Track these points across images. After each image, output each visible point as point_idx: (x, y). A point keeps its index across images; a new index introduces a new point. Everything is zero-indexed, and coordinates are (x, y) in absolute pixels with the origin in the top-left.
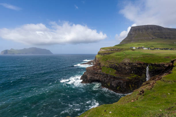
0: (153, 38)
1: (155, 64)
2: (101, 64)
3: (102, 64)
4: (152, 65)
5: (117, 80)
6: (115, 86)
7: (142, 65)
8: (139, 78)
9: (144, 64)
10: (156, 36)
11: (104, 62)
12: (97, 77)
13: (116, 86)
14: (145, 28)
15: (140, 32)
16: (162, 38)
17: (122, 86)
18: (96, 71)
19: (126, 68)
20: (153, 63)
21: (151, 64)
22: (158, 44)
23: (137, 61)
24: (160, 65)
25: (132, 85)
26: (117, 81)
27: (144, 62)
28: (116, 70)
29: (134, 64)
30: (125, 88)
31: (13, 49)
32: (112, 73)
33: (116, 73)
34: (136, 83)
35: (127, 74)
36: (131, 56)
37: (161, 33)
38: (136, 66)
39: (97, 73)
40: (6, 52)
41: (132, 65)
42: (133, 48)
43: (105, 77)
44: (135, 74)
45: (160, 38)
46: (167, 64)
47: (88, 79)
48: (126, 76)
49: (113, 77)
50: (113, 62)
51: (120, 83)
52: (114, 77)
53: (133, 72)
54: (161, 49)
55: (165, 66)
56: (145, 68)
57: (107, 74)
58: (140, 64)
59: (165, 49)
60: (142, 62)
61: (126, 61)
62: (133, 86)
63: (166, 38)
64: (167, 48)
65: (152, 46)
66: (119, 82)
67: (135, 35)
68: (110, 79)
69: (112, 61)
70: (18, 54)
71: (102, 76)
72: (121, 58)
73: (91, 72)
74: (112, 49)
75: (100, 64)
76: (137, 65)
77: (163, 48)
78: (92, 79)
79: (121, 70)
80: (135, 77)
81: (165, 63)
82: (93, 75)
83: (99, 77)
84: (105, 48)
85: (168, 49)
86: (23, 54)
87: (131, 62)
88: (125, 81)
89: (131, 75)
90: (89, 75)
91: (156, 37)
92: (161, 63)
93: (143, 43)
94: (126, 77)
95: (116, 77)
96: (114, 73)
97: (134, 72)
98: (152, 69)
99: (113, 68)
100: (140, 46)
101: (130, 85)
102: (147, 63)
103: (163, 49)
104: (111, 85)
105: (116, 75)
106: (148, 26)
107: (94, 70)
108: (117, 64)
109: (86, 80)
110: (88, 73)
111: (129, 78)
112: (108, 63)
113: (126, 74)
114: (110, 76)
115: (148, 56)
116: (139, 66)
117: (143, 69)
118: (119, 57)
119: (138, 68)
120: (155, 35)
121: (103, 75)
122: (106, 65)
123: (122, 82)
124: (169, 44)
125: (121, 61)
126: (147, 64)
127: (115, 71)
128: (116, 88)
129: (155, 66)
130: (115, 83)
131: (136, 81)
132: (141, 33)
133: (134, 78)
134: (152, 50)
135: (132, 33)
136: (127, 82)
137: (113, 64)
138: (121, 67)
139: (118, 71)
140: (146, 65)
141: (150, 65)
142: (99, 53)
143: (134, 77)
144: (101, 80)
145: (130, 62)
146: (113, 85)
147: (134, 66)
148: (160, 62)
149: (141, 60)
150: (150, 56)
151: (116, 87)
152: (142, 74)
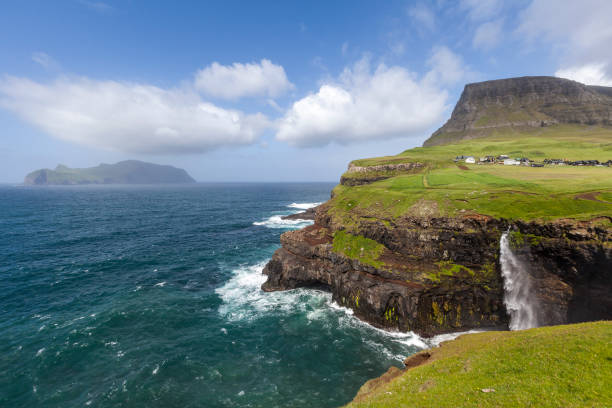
0: (543, 125)
1: (534, 225)
2: (334, 220)
3: (337, 221)
4: (522, 227)
5: (385, 282)
6: (378, 306)
7: (484, 228)
8: (470, 277)
9: (491, 222)
10: (555, 117)
11: (343, 214)
12: (317, 269)
13: (381, 309)
14: (515, 90)
15: (498, 102)
16: (577, 122)
17: (405, 307)
18: (313, 249)
19: (422, 236)
20: (528, 222)
21: (519, 224)
22: (559, 146)
23: (463, 210)
24: (551, 227)
25: (443, 305)
26: (387, 286)
27: (491, 214)
28: (383, 246)
29: (452, 225)
30: (415, 314)
31: (64, 167)
32: (371, 255)
33: (382, 258)
34: (458, 298)
35: (425, 261)
36: (443, 191)
37: (574, 105)
38: (459, 230)
39: (315, 256)
40: (42, 176)
41: (444, 226)
42: (468, 161)
43: (345, 272)
44: (456, 262)
45: (570, 122)
46: (581, 225)
47: (285, 275)
48: (419, 269)
49: (371, 271)
50: (375, 216)
51: (395, 295)
52: (376, 274)
53: (449, 253)
54: (571, 164)
55: (573, 232)
56: (493, 240)
57: (350, 262)
58: (476, 223)
59: (584, 163)
60: (484, 214)
61: (424, 211)
62: (446, 307)
63: (591, 123)
64: (592, 159)
65: (539, 154)
66: (392, 293)
67: (479, 114)
68: (360, 280)
69: (372, 213)
70: (80, 183)
71: (332, 265)
72: (404, 199)
73: (297, 251)
74: (391, 166)
75: (328, 220)
76: (462, 226)
77: (578, 159)
78: (299, 277)
79: (404, 245)
80: (453, 272)
81: (572, 222)
82: (303, 263)
83: (322, 270)
84: (366, 161)
85: (598, 163)
86: (96, 182)
87: (442, 213)
88: (416, 290)
89: (440, 264)
90: (290, 262)
91: (555, 121)
92: (556, 220)
93: (506, 143)
94: (421, 271)
95: (382, 273)
96: (377, 256)
97: (453, 253)
98: (521, 245)
99: (373, 237)
100: (494, 154)
101: (435, 305)
102: (502, 219)
103: (576, 164)
104: (363, 301)
105: (384, 264)
106: (525, 80)
107: (306, 244)
108: (386, 224)
109: (276, 279)
110: (286, 255)
111: (432, 277)
112: (355, 217)
113: (420, 260)
114: (361, 267)
115: (510, 192)
116: (471, 231)
117: (488, 244)
118: (400, 193)
119: (466, 238)
120: (551, 115)
121: (337, 261)
122: (350, 226)
123: (403, 293)
124: (601, 146)
125: (403, 211)
126: (502, 225)
127: (381, 248)
128: (383, 316)
129: (534, 233)
130: (379, 295)
131: (458, 289)
132: (501, 104)
133: (450, 277)
134: (536, 166)
135: (468, 108)
136: (422, 293)
137: (373, 220)
138: (403, 235)
139: (392, 249)
140: (500, 228)
141: (516, 227)
142: (344, 180)
143: (451, 274)
144: (330, 283)
145: (436, 217)
146: (371, 301)
147: (451, 229)
148: (555, 214)
149: (482, 205)
150: (520, 189)
151: (382, 312)
152: (482, 262)
